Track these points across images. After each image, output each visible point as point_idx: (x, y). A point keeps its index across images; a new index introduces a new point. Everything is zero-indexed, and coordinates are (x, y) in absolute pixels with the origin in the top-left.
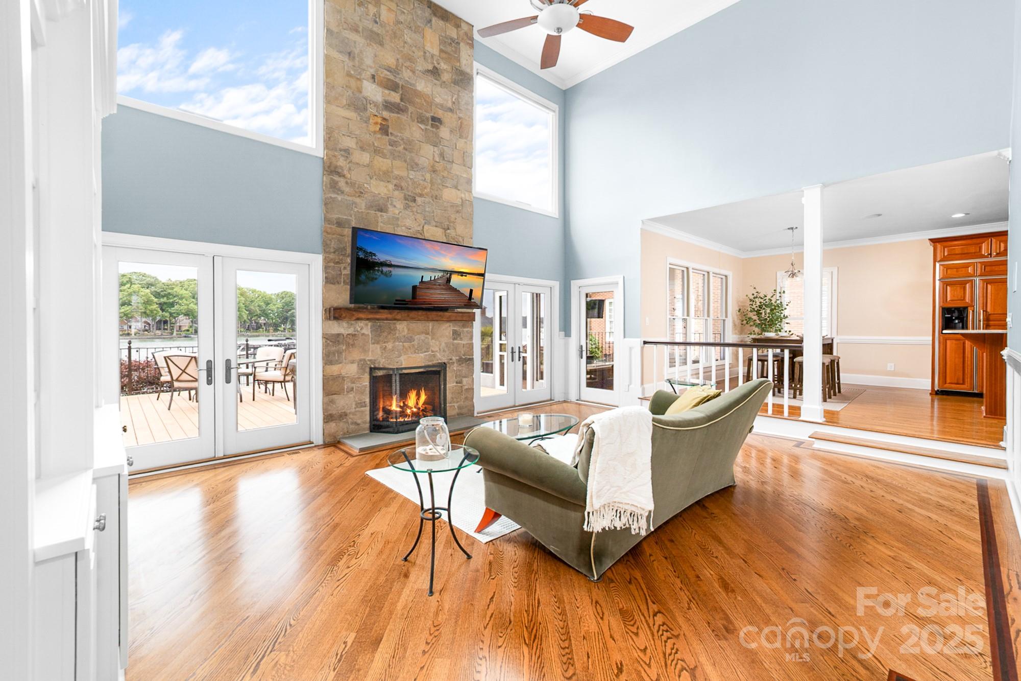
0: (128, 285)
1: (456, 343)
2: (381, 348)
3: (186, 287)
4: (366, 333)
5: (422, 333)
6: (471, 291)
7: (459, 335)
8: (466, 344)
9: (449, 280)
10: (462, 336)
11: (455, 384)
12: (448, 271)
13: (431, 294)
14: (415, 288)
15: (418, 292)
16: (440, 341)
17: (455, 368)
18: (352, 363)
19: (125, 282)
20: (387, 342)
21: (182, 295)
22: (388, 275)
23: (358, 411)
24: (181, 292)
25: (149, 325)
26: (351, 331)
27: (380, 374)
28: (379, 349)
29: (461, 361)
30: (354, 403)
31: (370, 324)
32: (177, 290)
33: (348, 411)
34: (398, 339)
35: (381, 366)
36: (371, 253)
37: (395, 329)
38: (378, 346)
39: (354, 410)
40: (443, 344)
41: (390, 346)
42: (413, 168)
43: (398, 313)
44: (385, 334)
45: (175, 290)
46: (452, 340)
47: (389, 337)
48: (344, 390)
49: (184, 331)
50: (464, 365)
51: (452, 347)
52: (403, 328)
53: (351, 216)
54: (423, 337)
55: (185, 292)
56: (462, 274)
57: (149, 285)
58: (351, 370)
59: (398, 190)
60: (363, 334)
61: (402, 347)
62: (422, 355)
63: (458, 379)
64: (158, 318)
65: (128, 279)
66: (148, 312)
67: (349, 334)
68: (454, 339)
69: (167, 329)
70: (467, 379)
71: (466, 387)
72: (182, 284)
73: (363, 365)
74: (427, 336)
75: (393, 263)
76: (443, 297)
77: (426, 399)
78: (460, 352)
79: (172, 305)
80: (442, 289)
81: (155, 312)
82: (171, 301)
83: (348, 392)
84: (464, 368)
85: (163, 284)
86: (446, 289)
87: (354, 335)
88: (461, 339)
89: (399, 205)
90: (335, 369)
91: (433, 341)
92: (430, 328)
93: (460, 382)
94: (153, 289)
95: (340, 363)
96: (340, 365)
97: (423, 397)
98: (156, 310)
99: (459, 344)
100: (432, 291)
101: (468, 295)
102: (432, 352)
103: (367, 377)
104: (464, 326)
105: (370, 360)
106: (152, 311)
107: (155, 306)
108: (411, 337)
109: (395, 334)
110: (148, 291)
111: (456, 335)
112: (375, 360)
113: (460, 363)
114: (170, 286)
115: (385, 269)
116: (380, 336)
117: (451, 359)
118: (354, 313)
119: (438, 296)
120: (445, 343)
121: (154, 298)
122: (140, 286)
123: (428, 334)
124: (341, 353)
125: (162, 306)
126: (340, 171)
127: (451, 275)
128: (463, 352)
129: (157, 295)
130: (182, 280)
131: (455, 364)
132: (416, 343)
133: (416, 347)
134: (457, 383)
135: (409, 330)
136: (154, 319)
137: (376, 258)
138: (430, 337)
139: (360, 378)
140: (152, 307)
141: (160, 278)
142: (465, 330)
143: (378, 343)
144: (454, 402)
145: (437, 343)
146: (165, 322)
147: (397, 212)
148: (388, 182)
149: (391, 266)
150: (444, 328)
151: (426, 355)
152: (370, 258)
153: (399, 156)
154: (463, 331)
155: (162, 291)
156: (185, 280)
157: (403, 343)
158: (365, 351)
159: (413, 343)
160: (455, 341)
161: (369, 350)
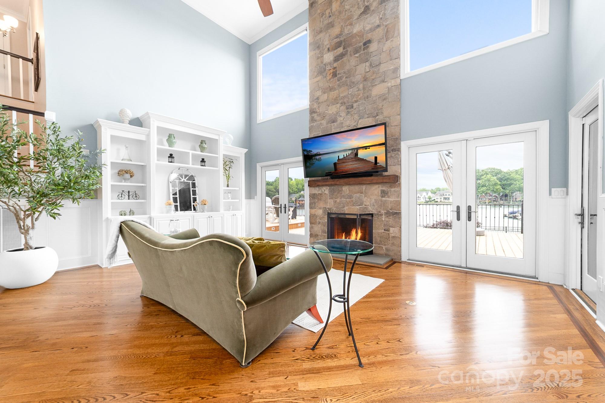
0: (485, 176)
1: (383, 200)
2: (334, 201)
3: (519, 173)
4: (327, 193)
5: (358, 193)
6: (376, 158)
7: (387, 193)
8: (394, 201)
9: (356, 154)
10: (389, 195)
11: (383, 231)
12: (355, 149)
13: (346, 165)
14: (335, 164)
15: (338, 166)
16: (370, 199)
17: (383, 219)
18: (320, 209)
19: (483, 174)
20: (337, 198)
21: (516, 178)
22: (319, 160)
23: (323, 235)
24: (515, 177)
25: (497, 197)
26: (320, 192)
27: (333, 217)
28: (333, 202)
29: (388, 214)
30: (321, 230)
31: (328, 188)
32: (513, 175)
33: (319, 234)
34: (343, 197)
35: (334, 212)
36: (309, 151)
37: (342, 190)
38: (332, 200)
39: (321, 234)
40: (373, 201)
41: (338, 200)
42: (351, 86)
43: (338, 181)
44: (336, 194)
45: (511, 176)
46: (380, 198)
47: (338, 195)
48: (317, 222)
49: (518, 201)
50: (391, 217)
51: (380, 202)
52: (346, 190)
53: (319, 132)
54: (358, 195)
55: (518, 176)
56: (366, 148)
57: (497, 174)
58: (320, 212)
59: (343, 105)
60: (325, 194)
61: (345, 202)
62: (358, 207)
63: (386, 228)
64: (501, 194)
65: (485, 173)
66: (495, 190)
67: (319, 194)
68: (382, 197)
69: (507, 200)
70: (393, 229)
71: (393, 235)
72: (516, 172)
73: (325, 210)
74: (362, 194)
75: (321, 153)
76: (354, 166)
77: (361, 236)
78: (388, 207)
79: (510, 185)
80: (353, 161)
81: (499, 190)
82: (509, 182)
83: (318, 224)
84: (391, 220)
85: (504, 173)
86: (356, 161)
87: (321, 194)
88: (389, 197)
89: (343, 114)
90: (313, 211)
91: (366, 198)
92: (364, 189)
93: (388, 230)
94: (499, 176)
95: (315, 208)
96: (315, 209)
97: (360, 234)
98: (500, 189)
99: (386, 201)
100: (347, 164)
101: (374, 161)
102: (365, 206)
103: (326, 216)
104: (391, 187)
105: (328, 208)
106: (497, 189)
107: (499, 187)
108: (351, 195)
109: (342, 193)
110: (495, 178)
111: (384, 193)
112: (331, 208)
113: (388, 215)
114: (508, 173)
115: (318, 157)
116: (333, 195)
117: (380, 212)
118: (316, 182)
119: (351, 166)
120: (375, 200)
121: (498, 182)
122: (491, 175)
123: (362, 193)
124: (315, 203)
125: (504, 187)
126: (315, 110)
127: (357, 150)
128: (390, 207)
129: (500, 180)
130: (517, 169)
131: (383, 216)
132: (354, 199)
133: (354, 201)
134: (385, 230)
135: (349, 191)
136: (499, 194)
137: (312, 152)
138: (363, 195)
139: (324, 217)
140: (497, 187)
141: (502, 170)
142: (393, 189)
143: (332, 199)
144: (382, 244)
145: (369, 200)
146: (506, 196)
147: (342, 119)
148: (337, 103)
149: (320, 155)
150: (374, 188)
151: (361, 208)
152: (309, 154)
153: (343, 85)
154: (391, 190)
155: (504, 177)
156: (520, 168)
157: (346, 199)
158: (326, 203)
159: (352, 199)
160: (384, 199)
161: (328, 202)
